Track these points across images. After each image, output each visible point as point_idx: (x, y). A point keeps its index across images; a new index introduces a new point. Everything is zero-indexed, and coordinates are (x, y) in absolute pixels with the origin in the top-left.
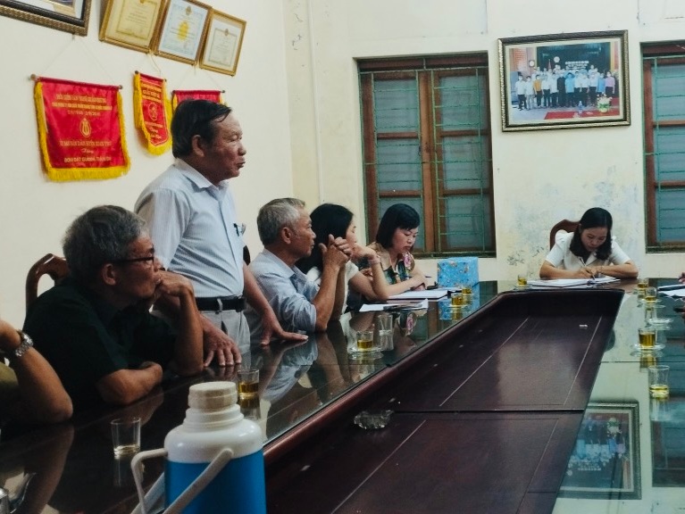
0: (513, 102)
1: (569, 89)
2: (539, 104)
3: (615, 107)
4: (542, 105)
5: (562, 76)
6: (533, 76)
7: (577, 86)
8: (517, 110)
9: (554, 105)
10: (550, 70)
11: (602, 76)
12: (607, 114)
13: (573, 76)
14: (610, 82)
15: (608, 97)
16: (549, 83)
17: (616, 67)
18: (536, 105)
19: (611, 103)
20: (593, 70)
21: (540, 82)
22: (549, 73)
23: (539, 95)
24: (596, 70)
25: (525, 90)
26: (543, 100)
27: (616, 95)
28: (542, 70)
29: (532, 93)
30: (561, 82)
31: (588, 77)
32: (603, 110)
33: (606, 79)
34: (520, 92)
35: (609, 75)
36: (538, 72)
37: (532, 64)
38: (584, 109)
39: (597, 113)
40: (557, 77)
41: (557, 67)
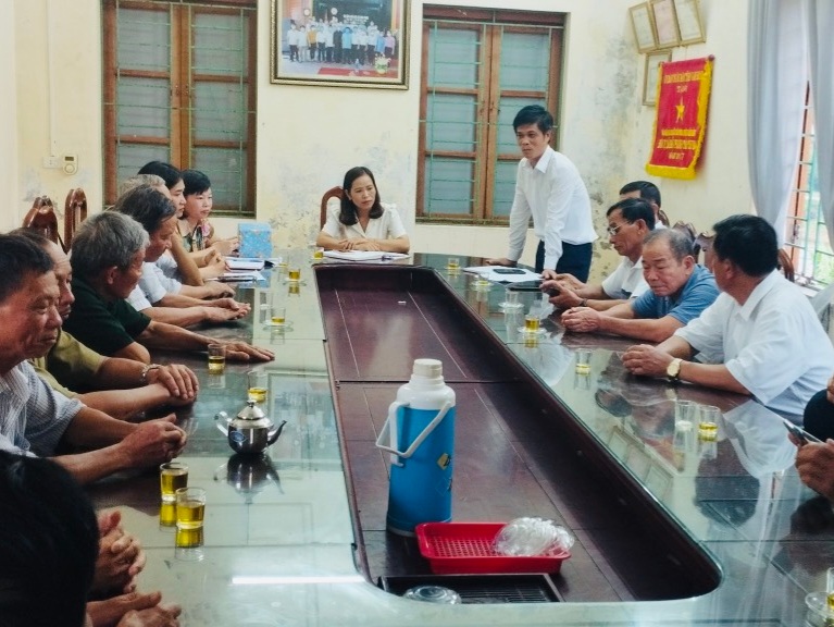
0: (283, 52)
1: (346, 45)
2: (312, 57)
3: (394, 69)
4: (316, 59)
5: (339, 29)
6: (308, 26)
7: (355, 43)
8: (288, 61)
9: (329, 60)
10: (326, 22)
11: (382, 34)
12: (385, 75)
13: (351, 31)
14: (389, 42)
15: (387, 57)
16: (325, 36)
17: (397, 27)
18: (309, 58)
19: (389, 65)
20: (373, 28)
21: (314, 33)
22: (325, 25)
23: (312, 48)
24: (376, 27)
25: (298, 41)
26: (316, 54)
27: (395, 57)
28: (317, 20)
29: (305, 44)
30: (338, 36)
31: (367, 34)
32: (381, 71)
33: (386, 39)
34: (292, 42)
35: (389, 34)
36: (313, 22)
37: (307, 12)
38: (361, 67)
39: (374, 74)
40: (334, 30)
41: (335, 19)
